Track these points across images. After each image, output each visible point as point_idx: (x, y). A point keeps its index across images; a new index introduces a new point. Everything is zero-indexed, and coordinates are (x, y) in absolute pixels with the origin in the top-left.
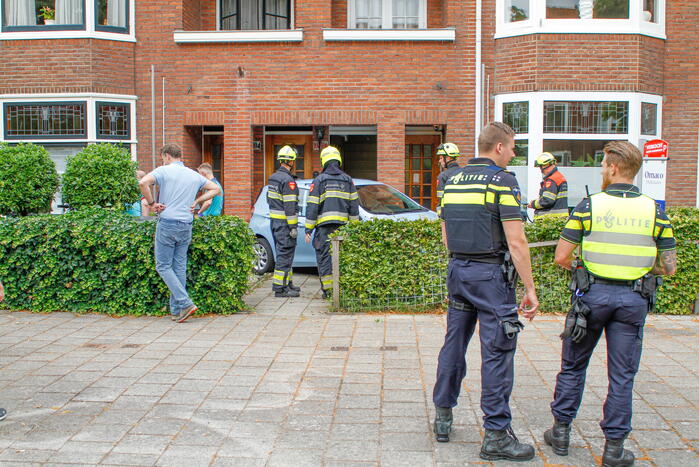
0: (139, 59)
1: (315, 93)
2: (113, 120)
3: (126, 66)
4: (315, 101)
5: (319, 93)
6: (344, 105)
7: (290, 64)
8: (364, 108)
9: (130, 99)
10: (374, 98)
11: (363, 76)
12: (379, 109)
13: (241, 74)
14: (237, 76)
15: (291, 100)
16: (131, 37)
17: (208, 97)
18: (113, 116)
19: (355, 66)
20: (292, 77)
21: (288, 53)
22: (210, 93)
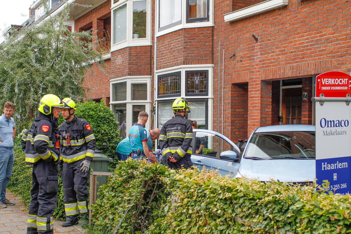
0: (215, 38)
1: (294, 48)
2: (197, 82)
3: (207, 44)
4: (294, 56)
5: (297, 48)
6: (311, 56)
7: (281, 26)
8: (324, 58)
9: (208, 67)
10: (330, 47)
11: (323, 28)
12: (333, 57)
13: (256, 39)
14: (255, 41)
15: (280, 57)
16: (210, 23)
17: (241, 61)
18: (197, 80)
19: (318, 19)
20: (282, 37)
21: (280, 17)
22: (243, 58)
